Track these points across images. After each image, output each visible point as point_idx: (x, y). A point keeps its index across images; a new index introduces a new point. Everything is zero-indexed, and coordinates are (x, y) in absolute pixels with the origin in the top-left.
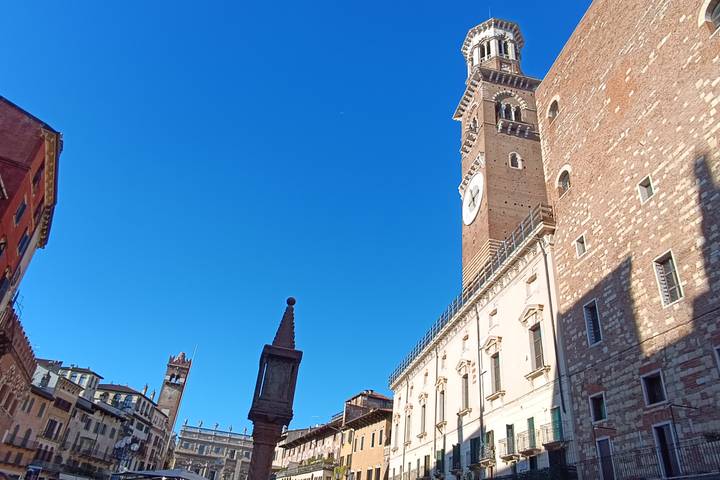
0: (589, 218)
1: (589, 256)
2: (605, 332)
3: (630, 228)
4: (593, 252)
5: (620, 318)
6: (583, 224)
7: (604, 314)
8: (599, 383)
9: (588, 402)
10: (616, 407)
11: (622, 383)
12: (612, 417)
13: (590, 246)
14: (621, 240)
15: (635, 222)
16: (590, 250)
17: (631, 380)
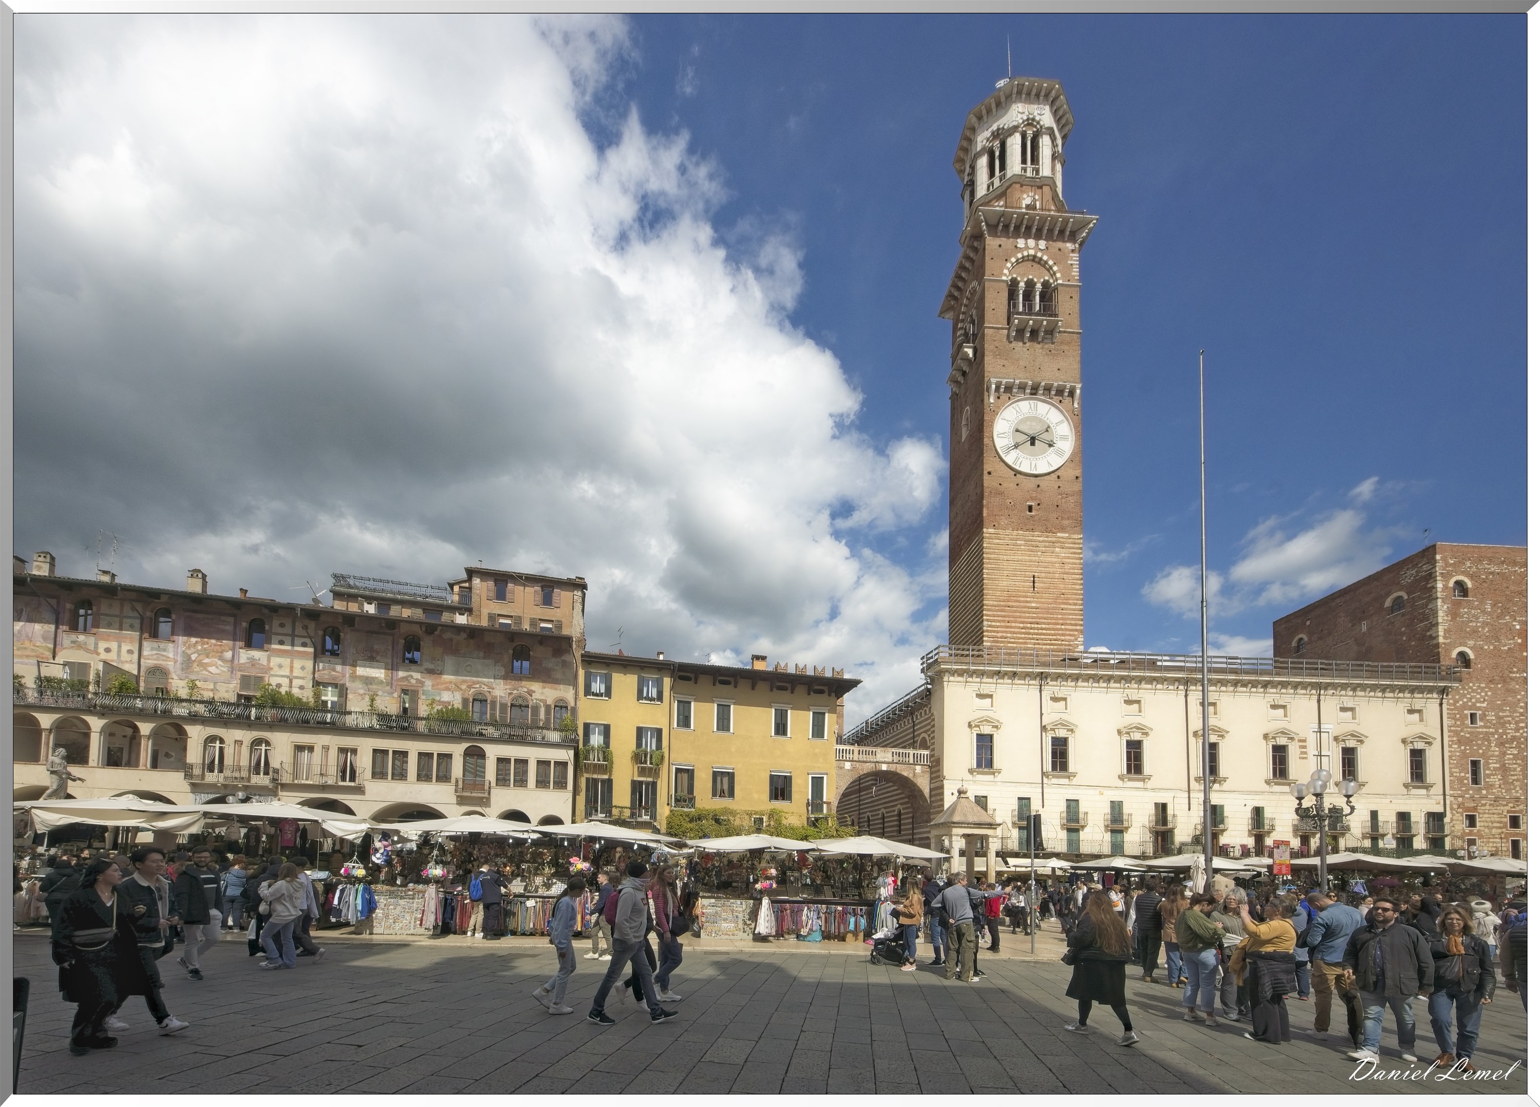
0: (1485, 705)
1: (1480, 730)
2: (1485, 782)
3: (1518, 734)
4: (1485, 730)
5: (1499, 780)
6: (1478, 705)
7: (1487, 772)
8: (1475, 809)
9: (1462, 816)
10: (1486, 824)
11: (1494, 814)
12: (1482, 828)
13: (1482, 724)
14: (1509, 736)
15: (1522, 734)
16: (1481, 727)
17: (1499, 814)
